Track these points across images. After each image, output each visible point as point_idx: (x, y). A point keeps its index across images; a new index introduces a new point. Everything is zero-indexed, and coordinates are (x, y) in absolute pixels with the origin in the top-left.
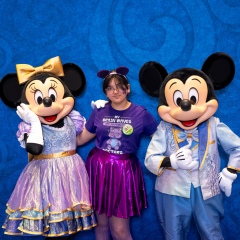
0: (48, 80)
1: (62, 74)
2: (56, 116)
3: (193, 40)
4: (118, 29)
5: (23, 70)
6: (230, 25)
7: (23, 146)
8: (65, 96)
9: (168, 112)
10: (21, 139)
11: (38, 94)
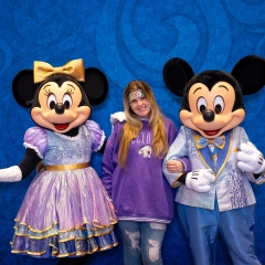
1: (83, 79)
5: (41, 68)
9: (190, 118)
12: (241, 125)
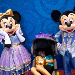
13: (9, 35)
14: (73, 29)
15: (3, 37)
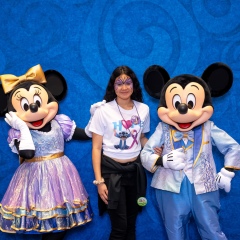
0: (32, 88)
1: (44, 81)
2: (42, 120)
3: (179, 48)
4: (108, 37)
5: (7, 80)
6: (214, 34)
7: (14, 151)
8: (50, 101)
10: (12, 144)
11: (24, 102)
12: (210, 119)
13: (30, 129)
14: (191, 123)
15: (17, 134)
